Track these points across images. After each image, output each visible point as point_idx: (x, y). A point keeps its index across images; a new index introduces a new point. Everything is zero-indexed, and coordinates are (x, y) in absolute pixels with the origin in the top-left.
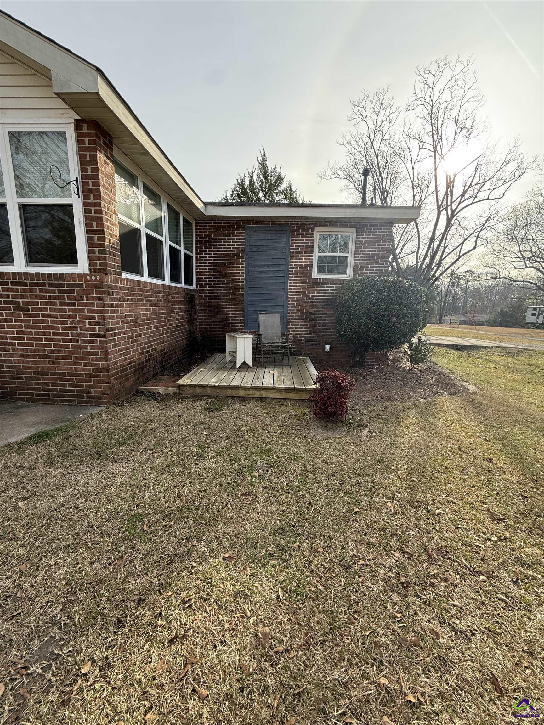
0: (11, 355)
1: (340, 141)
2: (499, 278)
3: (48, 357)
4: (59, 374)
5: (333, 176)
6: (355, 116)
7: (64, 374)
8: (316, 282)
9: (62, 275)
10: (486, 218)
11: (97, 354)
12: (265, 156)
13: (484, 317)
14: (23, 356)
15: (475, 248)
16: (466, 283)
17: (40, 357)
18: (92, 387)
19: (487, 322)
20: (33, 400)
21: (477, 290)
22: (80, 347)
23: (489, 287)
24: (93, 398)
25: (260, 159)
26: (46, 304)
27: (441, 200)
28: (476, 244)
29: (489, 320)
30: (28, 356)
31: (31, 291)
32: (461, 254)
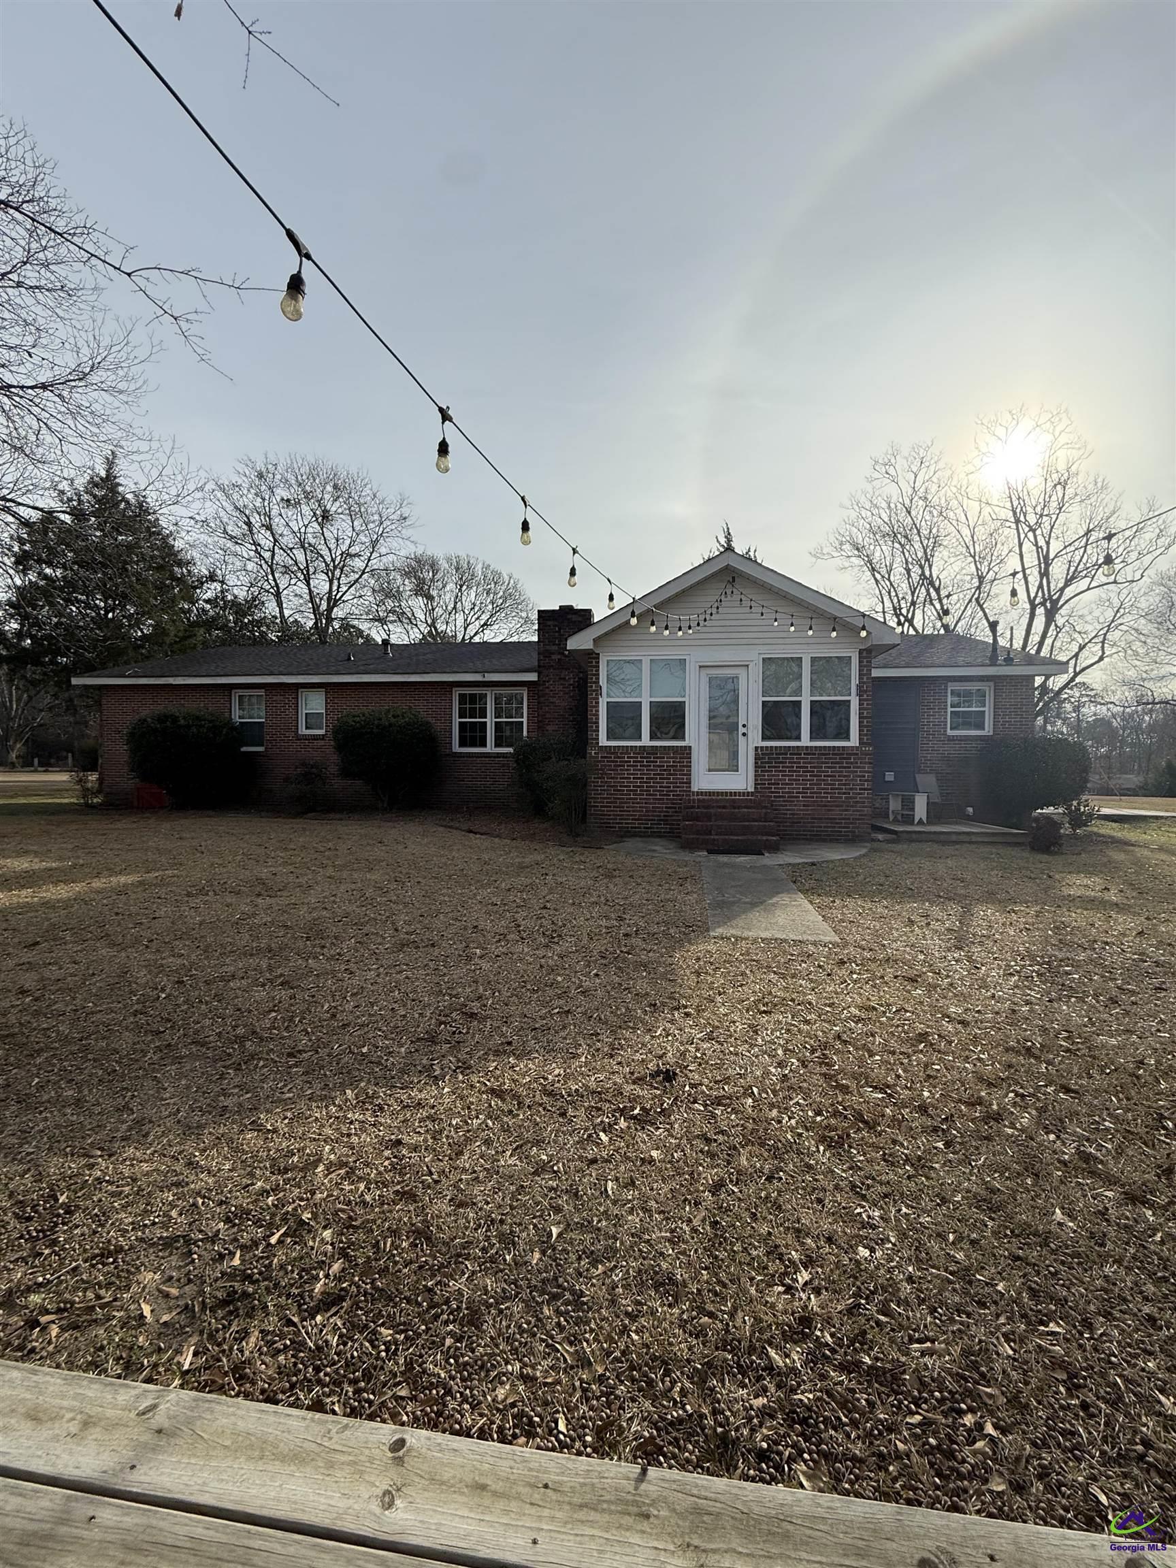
0: (795, 805)
1: (848, 504)
2: (1153, 703)
3: (826, 806)
4: (831, 819)
5: (835, 554)
6: (876, 475)
7: (835, 819)
8: (952, 739)
9: (843, 747)
10: (1115, 609)
11: (864, 802)
12: (729, 534)
13: (1133, 780)
14: (804, 806)
15: (1101, 659)
16: (1077, 709)
17: (818, 806)
18: (858, 828)
19: (1140, 788)
20: (807, 839)
21: (1102, 722)
22: (851, 798)
23: (1131, 715)
24: (857, 836)
25: (723, 541)
26: (829, 767)
27: (1035, 589)
28: (1103, 653)
29: (1146, 784)
30: (808, 806)
31: (818, 758)
32: (1078, 670)
